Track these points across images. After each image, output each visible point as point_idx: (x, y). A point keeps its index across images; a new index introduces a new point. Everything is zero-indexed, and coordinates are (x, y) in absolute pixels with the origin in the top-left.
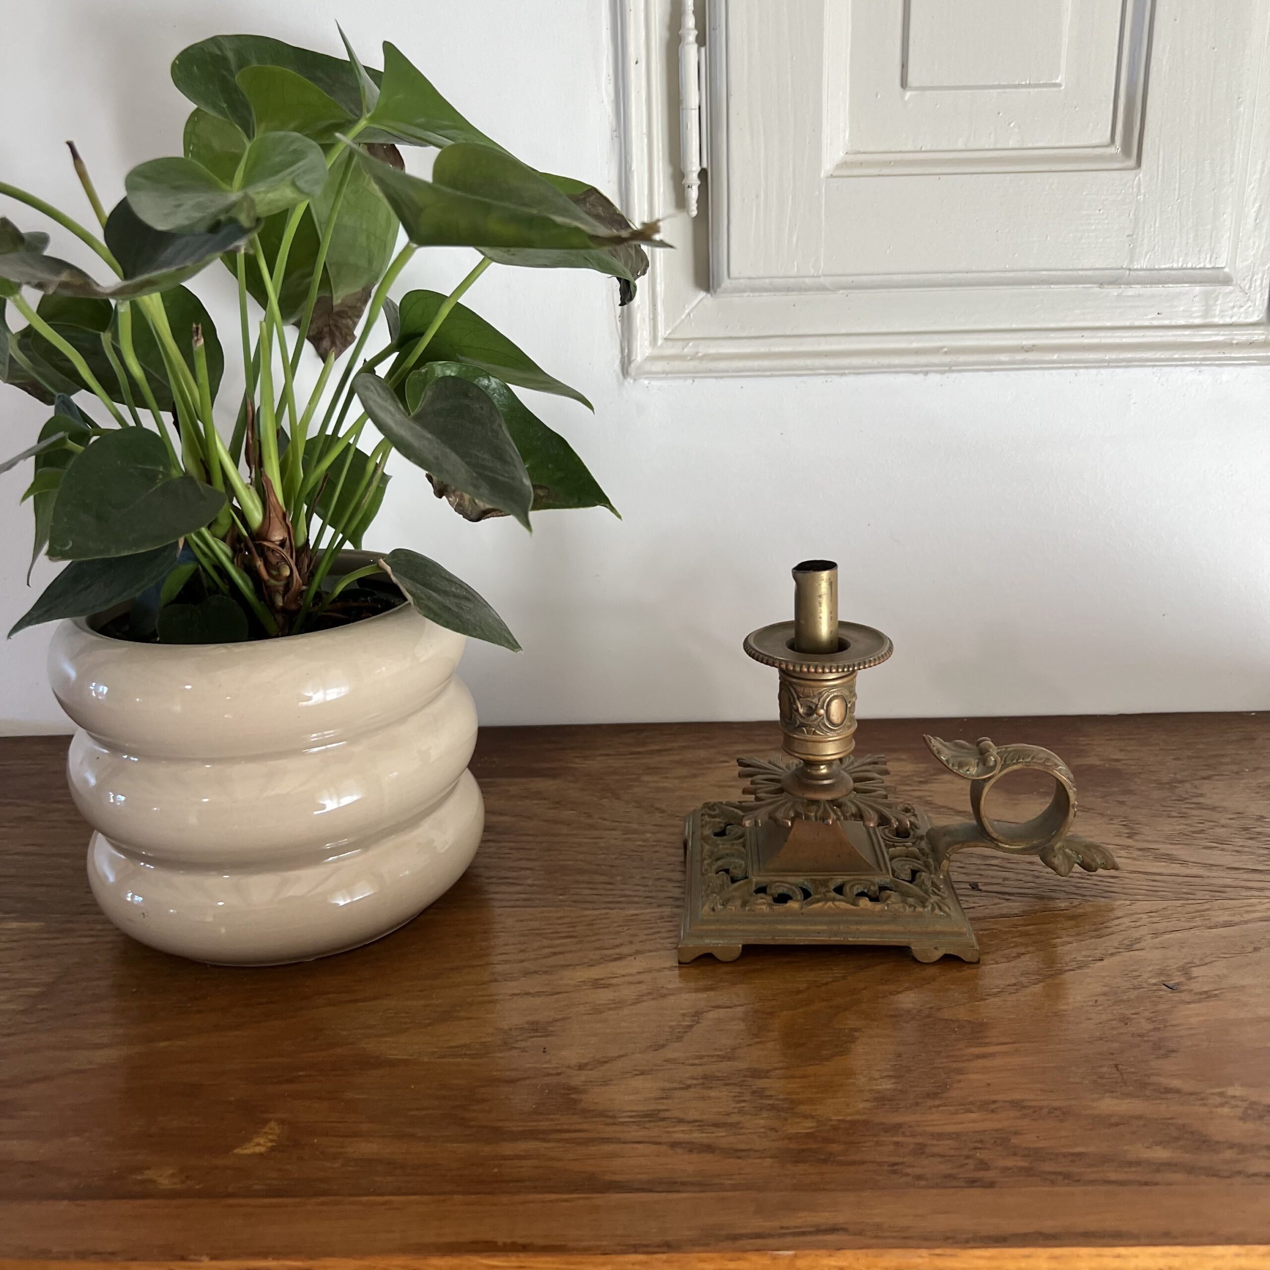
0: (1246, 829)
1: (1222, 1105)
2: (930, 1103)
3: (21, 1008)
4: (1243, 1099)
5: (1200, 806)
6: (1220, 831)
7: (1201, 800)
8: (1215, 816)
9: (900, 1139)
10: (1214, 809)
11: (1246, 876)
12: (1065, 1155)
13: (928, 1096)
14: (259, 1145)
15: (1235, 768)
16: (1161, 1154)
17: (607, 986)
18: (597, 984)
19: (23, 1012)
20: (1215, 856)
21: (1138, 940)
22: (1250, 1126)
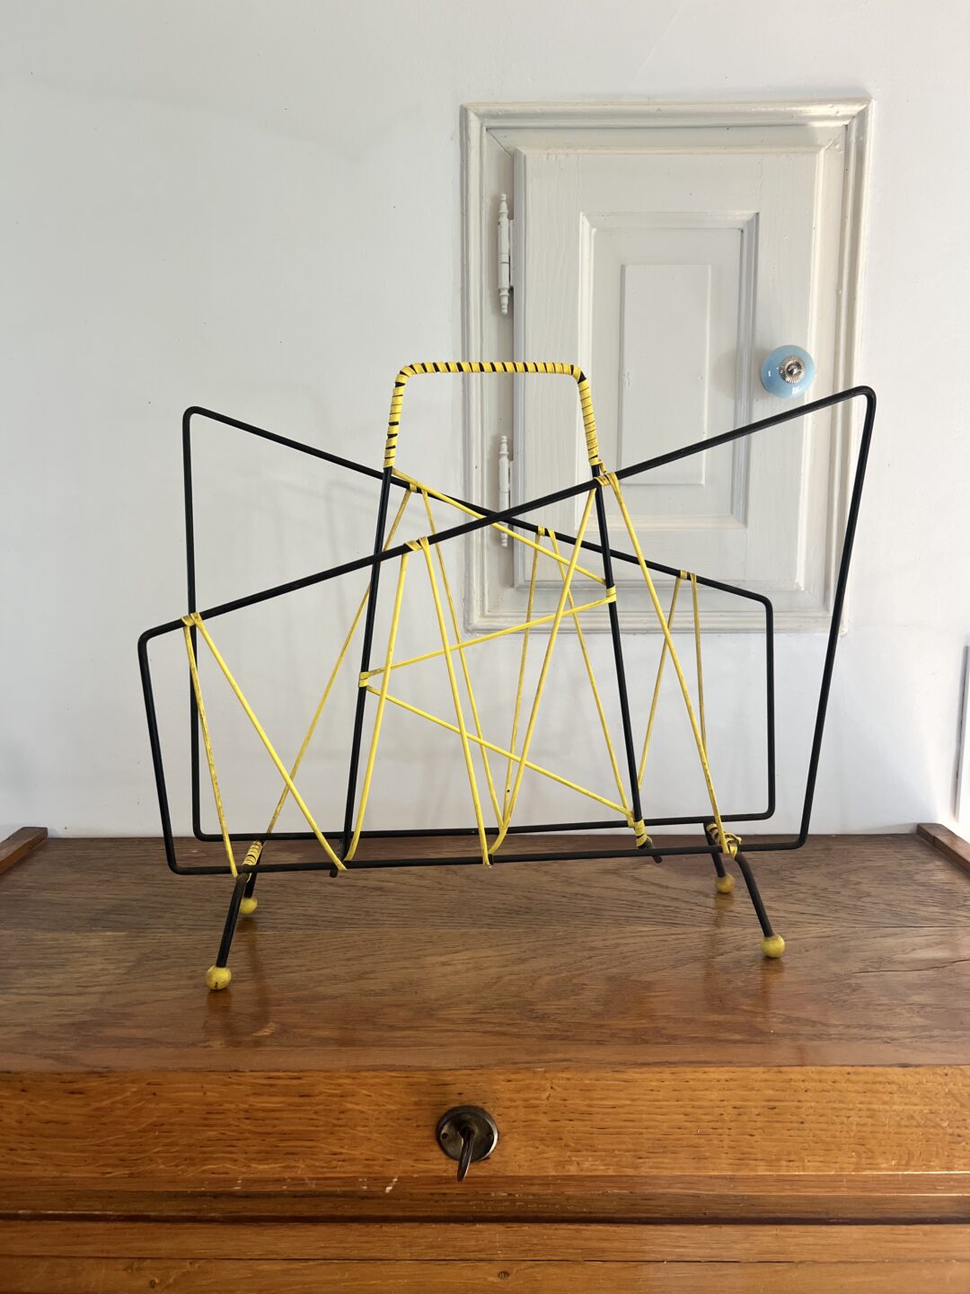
0: (815, 894)
1: (775, 1017)
2: (621, 1016)
3: (123, 972)
4: (783, 1015)
5: (792, 883)
6: (802, 896)
7: (794, 880)
8: (800, 888)
9: (604, 1031)
10: (799, 884)
11: (809, 917)
12: (687, 1038)
13: (622, 1013)
14: (266, 1032)
15: (816, 864)
16: (737, 1037)
17: (449, 965)
18: (444, 964)
19: (125, 974)
20: (796, 908)
21: (744, 946)
22: (785, 1026)
